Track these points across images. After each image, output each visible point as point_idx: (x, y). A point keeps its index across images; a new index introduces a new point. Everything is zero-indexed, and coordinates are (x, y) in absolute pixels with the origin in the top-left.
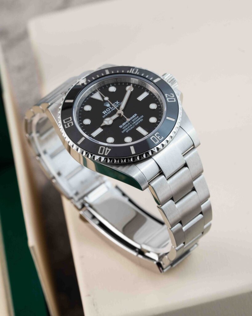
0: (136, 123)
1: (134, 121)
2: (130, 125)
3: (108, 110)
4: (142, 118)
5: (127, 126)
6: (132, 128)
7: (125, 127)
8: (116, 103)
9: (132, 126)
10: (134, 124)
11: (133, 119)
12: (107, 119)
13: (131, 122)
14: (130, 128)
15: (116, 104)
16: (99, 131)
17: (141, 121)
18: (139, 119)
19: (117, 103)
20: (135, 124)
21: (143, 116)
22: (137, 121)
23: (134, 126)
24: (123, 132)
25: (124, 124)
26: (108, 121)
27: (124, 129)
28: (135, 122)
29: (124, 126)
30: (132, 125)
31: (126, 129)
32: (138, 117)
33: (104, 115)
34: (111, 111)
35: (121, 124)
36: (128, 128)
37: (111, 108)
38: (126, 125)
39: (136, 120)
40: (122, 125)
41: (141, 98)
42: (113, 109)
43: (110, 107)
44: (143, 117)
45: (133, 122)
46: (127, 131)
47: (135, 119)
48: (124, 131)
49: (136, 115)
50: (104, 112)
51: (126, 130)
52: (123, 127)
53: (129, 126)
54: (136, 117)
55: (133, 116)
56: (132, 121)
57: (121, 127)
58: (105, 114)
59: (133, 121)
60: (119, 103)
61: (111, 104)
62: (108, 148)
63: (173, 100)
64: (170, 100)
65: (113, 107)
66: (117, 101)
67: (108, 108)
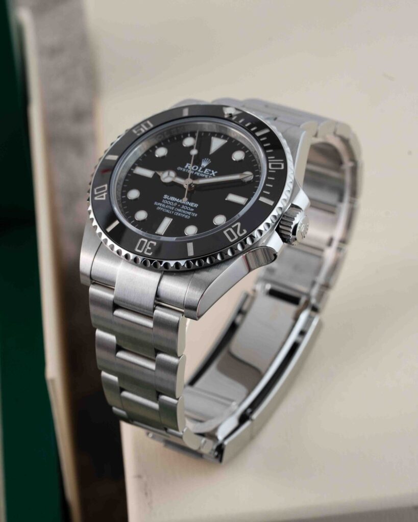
0: (180, 212)
1: (183, 209)
2: (174, 206)
3: (195, 168)
4: (191, 216)
5: (170, 203)
6: (168, 211)
7: (167, 202)
8: (213, 171)
9: (170, 210)
10: (175, 211)
11: (185, 205)
12: (172, 174)
13: (179, 206)
14: (167, 209)
15: (211, 172)
16: (148, 173)
17: (186, 217)
18: (189, 213)
19: (213, 173)
20: (177, 212)
21: (196, 215)
22: (184, 212)
24: (156, 203)
25: (173, 199)
26: (168, 177)
27: (163, 203)
28: (180, 210)
29: (170, 200)
30: (174, 209)
31: (163, 205)
32: (192, 210)
33: (183, 167)
34: (194, 173)
35: (170, 195)
36: (167, 207)
37: (199, 171)
38: (171, 201)
39: (186, 210)
40: (169, 198)
41: (232, 198)
42: (198, 174)
43: (201, 168)
44: (194, 217)
45: (179, 208)
46: (159, 208)
47: (187, 208)
48: (159, 204)
49: (196, 205)
50: (188, 166)
51: (160, 206)
52: (166, 199)
53: (171, 206)
54: (191, 207)
55: (192, 204)
56: (181, 206)
57: (166, 197)
58: (186, 167)
59: (183, 207)
60: (214, 175)
61: (207, 167)
62: (106, 195)
63: (232, 237)
64: (229, 233)
65: (202, 172)
66: (216, 172)
67: (200, 166)
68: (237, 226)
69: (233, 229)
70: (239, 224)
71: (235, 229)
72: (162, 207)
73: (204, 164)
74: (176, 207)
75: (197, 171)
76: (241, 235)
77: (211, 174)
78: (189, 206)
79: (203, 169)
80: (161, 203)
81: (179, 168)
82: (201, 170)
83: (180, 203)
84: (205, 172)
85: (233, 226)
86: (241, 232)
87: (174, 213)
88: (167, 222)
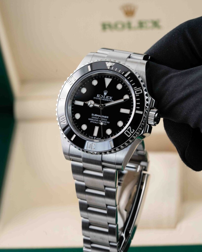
2: (97, 119)
4: (107, 123)
5: (95, 118)
6: (95, 122)
7: (94, 118)
8: (110, 97)
9: (97, 122)
10: (99, 122)
11: (102, 118)
13: (100, 119)
14: (95, 121)
15: (109, 98)
16: (81, 103)
17: (105, 124)
21: (109, 123)
23: (98, 123)
24: (89, 119)
25: (96, 115)
26: (91, 103)
27: (92, 118)
29: (95, 116)
30: (98, 121)
31: (93, 120)
32: (107, 120)
33: (96, 97)
34: (102, 99)
36: (94, 120)
37: (104, 98)
38: (96, 117)
40: (94, 115)
42: (104, 99)
43: (104, 96)
45: (100, 120)
46: (91, 122)
47: (104, 119)
49: (108, 117)
50: (98, 96)
51: (91, 120)
52: (93, 116)
53: (96, 119)
54: (106, 119)
55: (105, 117)
57: (93, 115)
58: (97, 97)
59: (102, 119)
60: (111, 99)
61: (107, 95)
62: (66, 121)
63: (129, 134)
64: (127, 133)
65: (105, 98)
66: (112, 97)
67: (103, 95)
68: (129, 128)
69: (128, 130)
70: (130, 127)
71: (129, 130)
72: (92, 121)
73: (105, 94)
74: (99, 119)
75: (103, 98)
76: (132, 133)
77: (110, 99)
78: (105, 118)
79: (106, 97)
80: (91, 118)
81: (95, 98)
82: (105, 97)
83: (100, 117)
84: (107, 98)
85: (128, 129)
86: (132, 131)
87: (99, 123)
88: (97, 129)
